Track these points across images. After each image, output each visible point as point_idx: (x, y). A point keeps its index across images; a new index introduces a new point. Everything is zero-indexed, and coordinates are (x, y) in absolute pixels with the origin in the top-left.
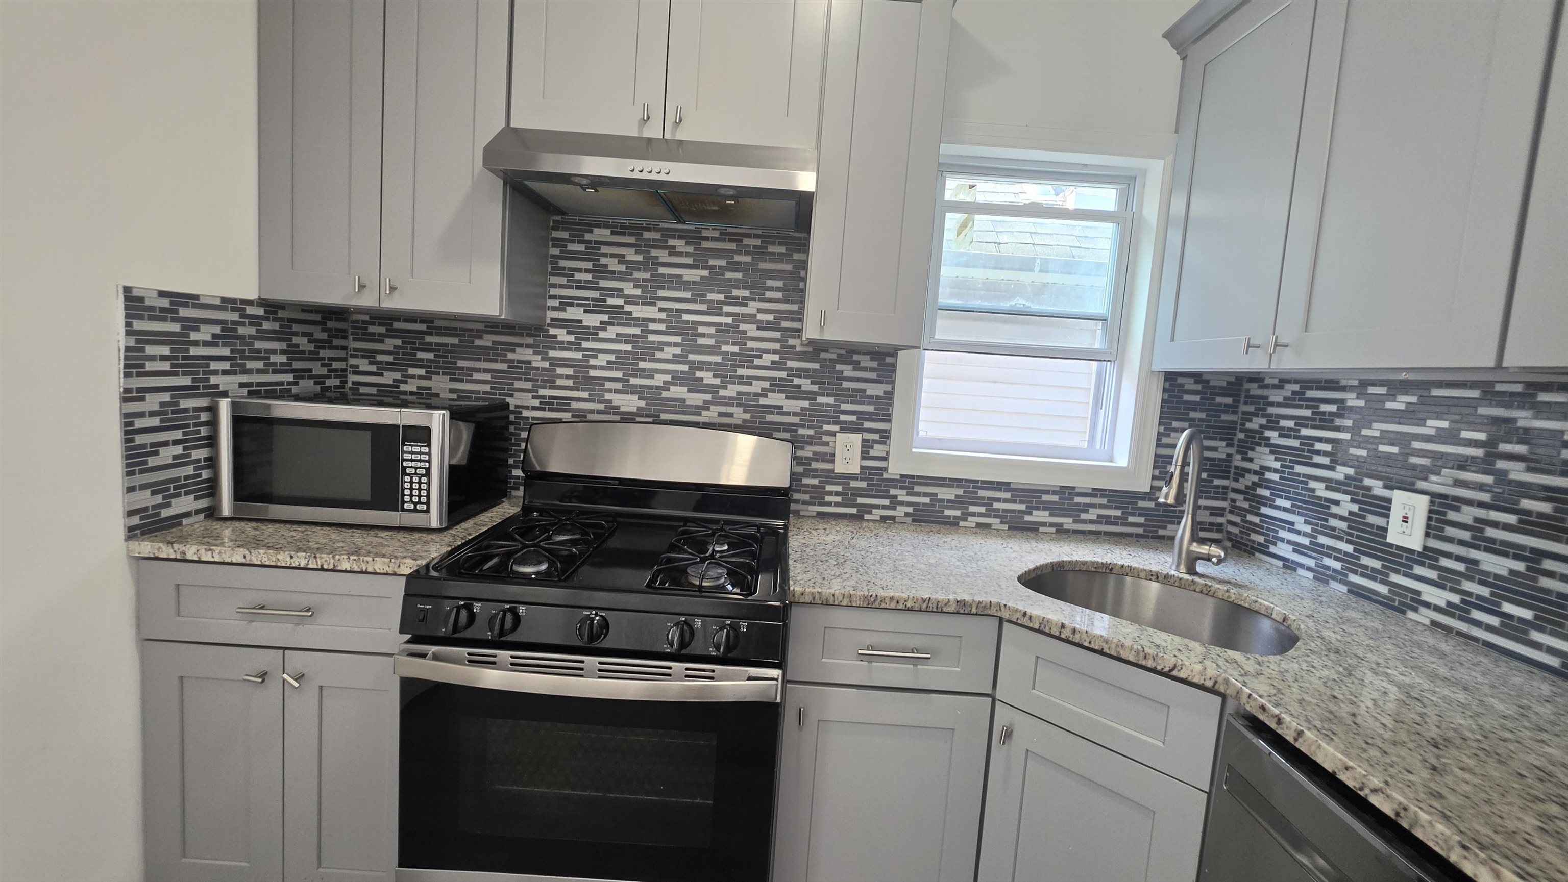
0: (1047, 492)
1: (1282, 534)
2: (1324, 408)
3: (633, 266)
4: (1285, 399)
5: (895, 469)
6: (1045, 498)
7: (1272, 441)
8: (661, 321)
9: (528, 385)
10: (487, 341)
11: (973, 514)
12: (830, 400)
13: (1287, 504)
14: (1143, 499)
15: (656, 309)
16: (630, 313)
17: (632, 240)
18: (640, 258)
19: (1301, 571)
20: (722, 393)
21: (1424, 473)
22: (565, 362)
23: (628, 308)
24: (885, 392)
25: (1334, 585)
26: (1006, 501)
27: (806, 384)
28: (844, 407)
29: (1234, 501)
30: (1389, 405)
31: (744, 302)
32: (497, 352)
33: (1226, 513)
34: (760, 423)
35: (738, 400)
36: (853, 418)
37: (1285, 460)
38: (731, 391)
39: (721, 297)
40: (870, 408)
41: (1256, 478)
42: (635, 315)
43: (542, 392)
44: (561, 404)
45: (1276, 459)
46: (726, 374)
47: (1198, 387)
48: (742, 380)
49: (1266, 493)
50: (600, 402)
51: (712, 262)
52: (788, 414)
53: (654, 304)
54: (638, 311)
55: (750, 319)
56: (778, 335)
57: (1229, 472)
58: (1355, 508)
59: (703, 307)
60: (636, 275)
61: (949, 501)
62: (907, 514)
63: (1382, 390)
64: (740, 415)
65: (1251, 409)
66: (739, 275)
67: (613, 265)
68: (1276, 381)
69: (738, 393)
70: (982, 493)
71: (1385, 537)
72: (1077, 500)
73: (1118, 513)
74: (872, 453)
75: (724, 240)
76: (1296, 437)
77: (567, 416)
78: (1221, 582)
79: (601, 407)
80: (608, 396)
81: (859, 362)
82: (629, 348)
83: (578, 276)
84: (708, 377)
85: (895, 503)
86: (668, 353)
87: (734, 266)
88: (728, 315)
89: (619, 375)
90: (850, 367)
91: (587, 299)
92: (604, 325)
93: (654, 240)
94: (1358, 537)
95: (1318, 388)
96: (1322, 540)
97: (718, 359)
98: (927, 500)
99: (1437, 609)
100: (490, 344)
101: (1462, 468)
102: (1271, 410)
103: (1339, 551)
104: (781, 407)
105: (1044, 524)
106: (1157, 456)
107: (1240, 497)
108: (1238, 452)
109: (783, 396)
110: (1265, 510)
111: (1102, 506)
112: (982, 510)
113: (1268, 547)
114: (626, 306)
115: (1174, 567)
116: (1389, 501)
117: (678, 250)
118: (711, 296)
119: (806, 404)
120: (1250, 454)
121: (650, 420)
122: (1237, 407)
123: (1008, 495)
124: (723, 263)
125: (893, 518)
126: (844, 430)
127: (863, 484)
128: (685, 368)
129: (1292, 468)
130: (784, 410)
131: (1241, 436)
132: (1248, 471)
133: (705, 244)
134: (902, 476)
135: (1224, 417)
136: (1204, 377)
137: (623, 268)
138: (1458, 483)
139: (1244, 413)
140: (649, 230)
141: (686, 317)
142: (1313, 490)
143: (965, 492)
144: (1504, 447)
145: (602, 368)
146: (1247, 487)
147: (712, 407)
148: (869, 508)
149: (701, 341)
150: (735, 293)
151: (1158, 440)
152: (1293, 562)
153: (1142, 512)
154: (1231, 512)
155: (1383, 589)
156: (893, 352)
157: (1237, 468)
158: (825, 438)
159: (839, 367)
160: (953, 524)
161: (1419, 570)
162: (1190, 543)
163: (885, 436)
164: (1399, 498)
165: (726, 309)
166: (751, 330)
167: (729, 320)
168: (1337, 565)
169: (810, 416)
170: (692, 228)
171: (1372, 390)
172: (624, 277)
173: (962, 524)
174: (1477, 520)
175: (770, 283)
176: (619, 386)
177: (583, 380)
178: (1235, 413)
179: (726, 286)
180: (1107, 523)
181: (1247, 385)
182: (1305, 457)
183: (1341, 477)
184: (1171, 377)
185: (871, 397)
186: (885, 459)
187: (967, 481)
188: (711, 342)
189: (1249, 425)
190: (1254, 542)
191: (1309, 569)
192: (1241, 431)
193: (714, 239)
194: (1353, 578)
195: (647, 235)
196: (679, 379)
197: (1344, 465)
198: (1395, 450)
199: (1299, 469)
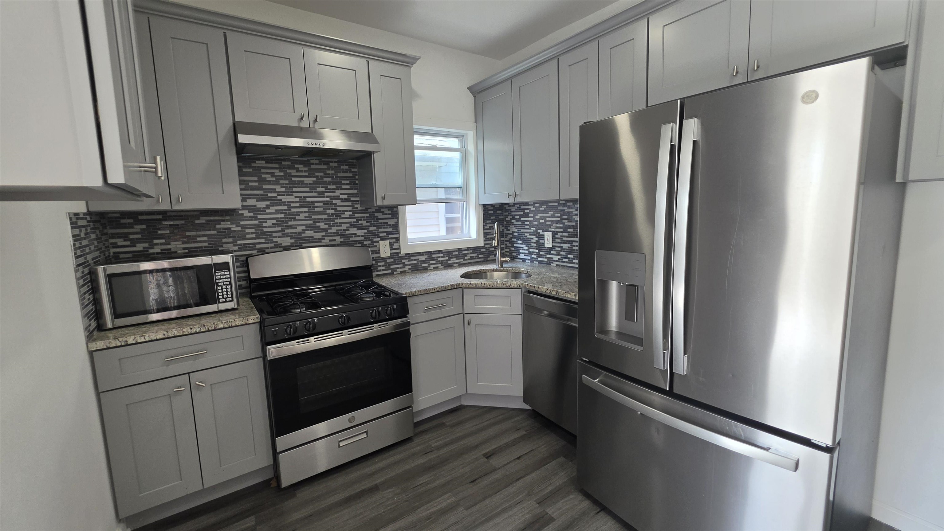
0: (454, 251)
1: (521, 251)
2: (526, 211)
3: (279, 178)
4: (516, 209)
5: (403, 251)
6: (454, 253)
7: (514, 223)
8: (297, 202)
9: (231, 240)
10: (203, 220)
11: (432, 264)
12: (375, 228)
13: (520, 242)
14: (482, 249)
15: (293, 197)
16: (281, 200)
17: (277, 166)
18: (282, 174)
19: (527, 261)
20: (329, 231)
21: (550, 226)
22: (250, 226)
23: (279, 197)
24: (395, 222)
25: (535, 262)
26: (442, 257)
27: (364, 223)
28: (381, 230)
29: (506, 244)
30: (541, 209)
31: (334, 191)
32: (209, 225)
33: (505, 249)
34: (348, 242)
35: (336, 234)
36: (385, 234)
37: (518, 228)
38: (334, 230)
39: (323, 189)
40: (390, 230)
41: (511, 236)
42: (283, 200)
43: (239, 242)
44: (251, 246)
45: (516, 229)
46: (330, 222)
47: (492, 208)
48: (337, 225)
49: (515, 240)
50: (271, 243)
51: (317, 174)
52: (359, 236)
53: (293, 195)
54: (285, 199)
55: (337, 198)
56: (350, 204)
57: (503, 235)
58: (537, 239)
59: (316, 194)
60: (281, 182)
61: (423, 261)
62: (409, 269)
63: (538, 205)
64: (338, 239)
65: (507, 214)
66: (330, 179)
67: (269, 178)
68: (513, 204)
69: (337, 230)
70: (434, 256)
71: (544, 245)
72: (464, 252)
73: (476, 255)
74: (394, 247)
75: (321, 164)
76: (520, 221)
77: (254, 252)
78: (510, 267)
79: (272, 245)
80: (275, 240)
81: (384, 212)
82: (282, 216)
83: (251, 184)
84: (322, 225)
85: (405, 265)
86: (302, 216)
87: (327, 176)
88: (327, 197)
89: (279, 229)
90: (381, 214)
91: (257, 195)
92: (268, 207)
93: (288, 165)
94: (539, 247)
95: (524, 206)
96: (531, 250)
97: (326, 216)
98: (416, 262)
99: (557, 261)
100: (204, 222)
101: (557, 224)
102: (513, 213)
103: (535, 252)
104: (356, 234)
105: (455, 263)
106: (484, 233)
107: (508, 243)
108: (505, 228)
109: (356, 229)
110: (515, 245)
111: (471, 253)
112: (434, 262)
113: (517, 256)
114: (278, 197)
115: (497, 266)
116: (544, 235)
117: (300, 169)
118: (318, 189)
119: (365, 231)
120: (509, 228)
121: (298, 248)
122: (503, 213)
123: (442, 255)
124: (322, 174)
125: (404, 271)
126: (382, 240)
127: (392, 260)
128: (311, 222)
129: (520, 230)
130: (357, 235)
131: (505, 223)
132: (509, 234)
133: (312, 166)
134: (406, 254)
135: (500, 217)
136: (493, 205)
137: (274, 179)
138: (557, 228)
139: (505, 215)
140: (284, 161)
141: (308, 199)
142: (527, 236)
143: (428, 256)
144: (564, 217)
145: (270, 227)
146: (509, 239)
147: (326, 238)
148: (395, 270)
149: (316, 209)
150: (329, 187)
151: (484, 227)
152: (525, 259)
153: (483, 253)
154: (506, 248)
155: (545, 260)
156: (396, 207)
157: (505, 233)
158: (375, 244)
159: (376, 214)
160: (425, 270)
161: (552, 252)
162: (501, 258)
163: (398, 240)
164: (546, 234)
165: (326, 194)
166: (338, 202)
167: (328, 199)
168: (535, 256)
169: (368, 236)
170: (306, 159)
171: (536, 205)
172: (276, 183)
173: (429, 268)
174: (561, 236)
175: (343, 182)
176: (280, 234)
177: (260, 233)
178: (503, 215)
179: (325, 184)
180: (473, 259)
181: (505, 206)
182: (523, 227)
183: (532, 231)
184: (484, 206)
185: (390, 225)
186: (399, 248)
187: (428, 252)
188: (322, 209)
189: (507, 219)
190: (513, 256)
191: (529, 260)
192: (505, 221)
193: (316, 164)
194: (539, 259)
195: (284, 163)
196: (309, 227)
197: (533, 227)
198: (543, 221)
199: (522, 230)
